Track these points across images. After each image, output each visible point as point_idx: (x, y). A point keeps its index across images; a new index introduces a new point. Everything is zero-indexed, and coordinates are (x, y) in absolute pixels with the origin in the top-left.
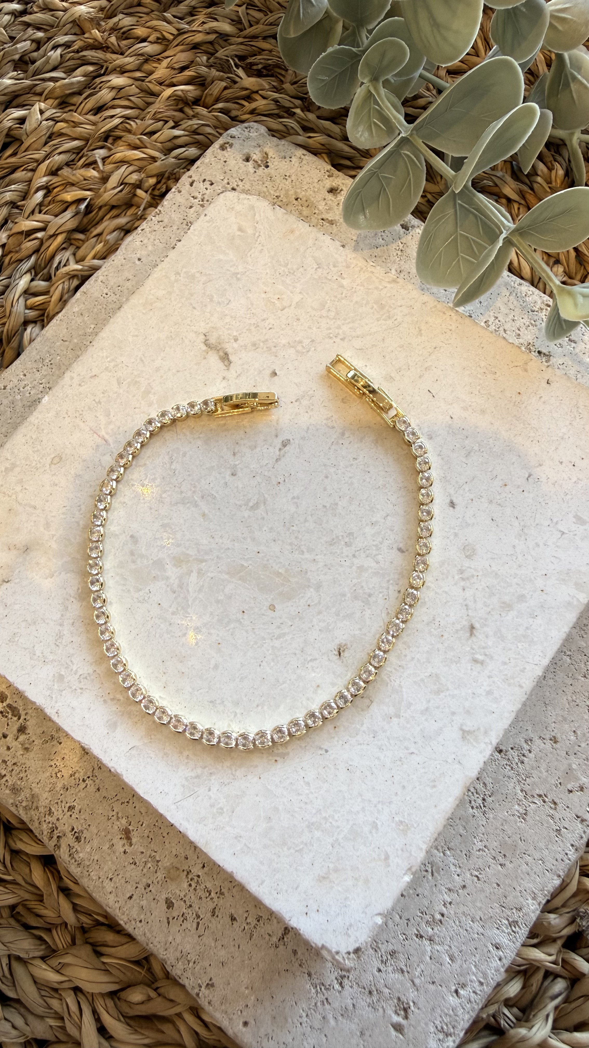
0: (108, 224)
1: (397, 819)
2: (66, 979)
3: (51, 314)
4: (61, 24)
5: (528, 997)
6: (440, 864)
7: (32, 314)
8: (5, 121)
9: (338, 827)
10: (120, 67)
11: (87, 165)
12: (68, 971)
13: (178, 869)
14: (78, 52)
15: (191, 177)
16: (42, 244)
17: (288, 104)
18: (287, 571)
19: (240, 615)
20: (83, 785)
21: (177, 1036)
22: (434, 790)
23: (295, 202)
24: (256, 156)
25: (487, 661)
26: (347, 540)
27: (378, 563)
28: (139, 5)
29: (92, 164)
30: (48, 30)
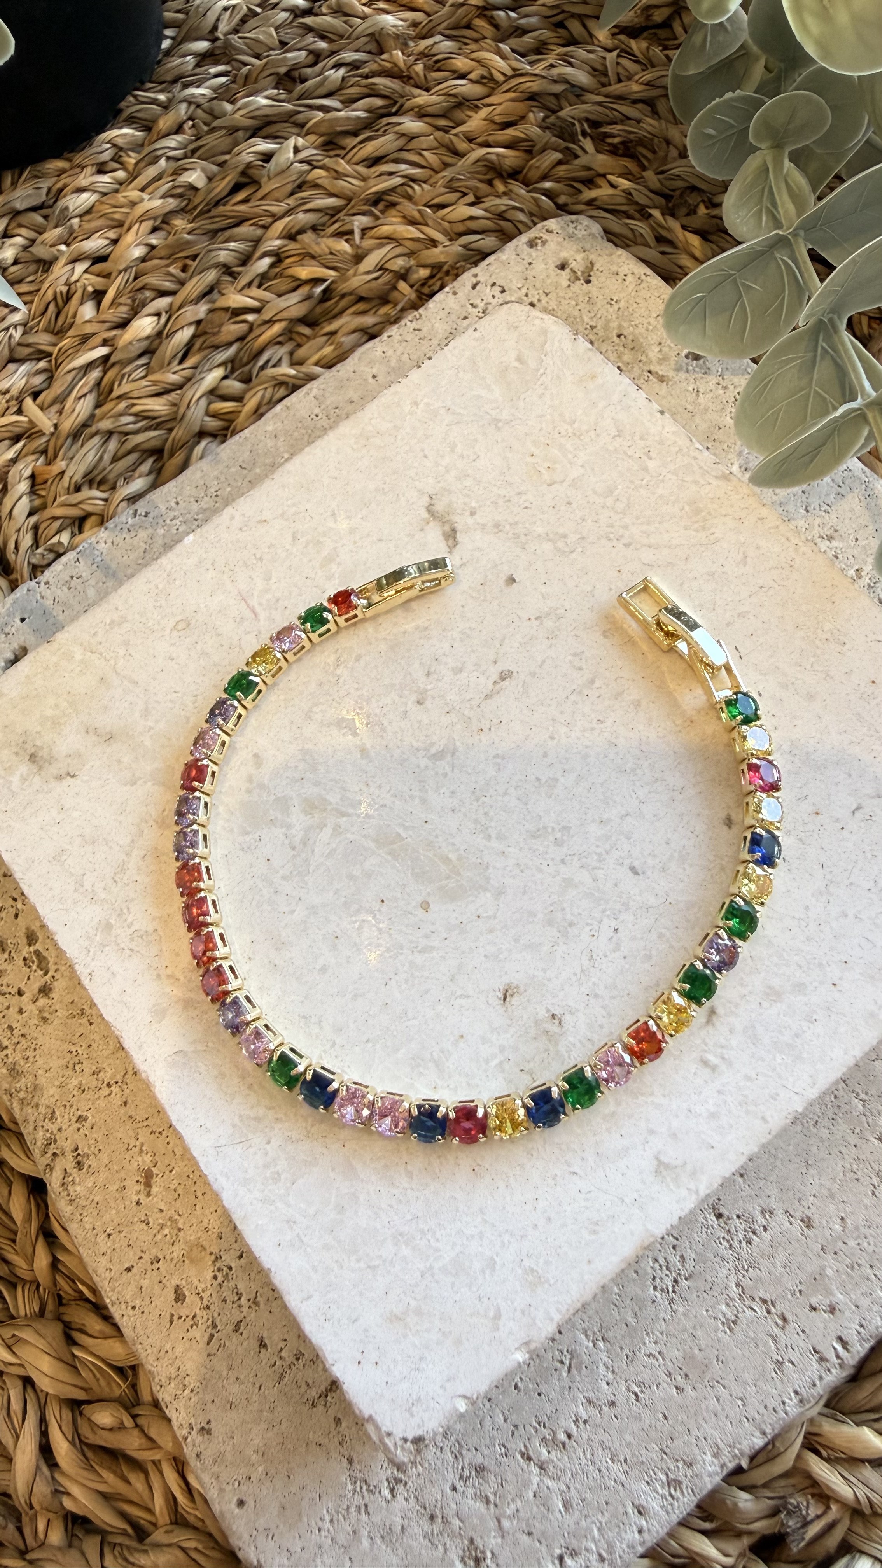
0: (347, 321)
1: (527, 1263)
2: (17, 1361)
3: (239, 428)
4: (354, 35)
6: (585, 1357)
7: (213, 424)
8: (244, 153)
9: (437, 1250)
10: (420, 107)
11: (339, 234)
12: (23, 1351)
13: (204, 1248)
14: (367, 77)
15: (476, 275)
16: (251, 329)
17: (644, 201)
18: (460, 859)
19: (376, 905)
20: (106, 1091)
21: (146, 1495)
22: (593, 1237)
23: (616, 339)
24: (578, 262)
25: (723, 1067)
26: (558, 835)
27: (595, 880)
28: (468, 26)
29: (346, 234)
30: (335, 41)
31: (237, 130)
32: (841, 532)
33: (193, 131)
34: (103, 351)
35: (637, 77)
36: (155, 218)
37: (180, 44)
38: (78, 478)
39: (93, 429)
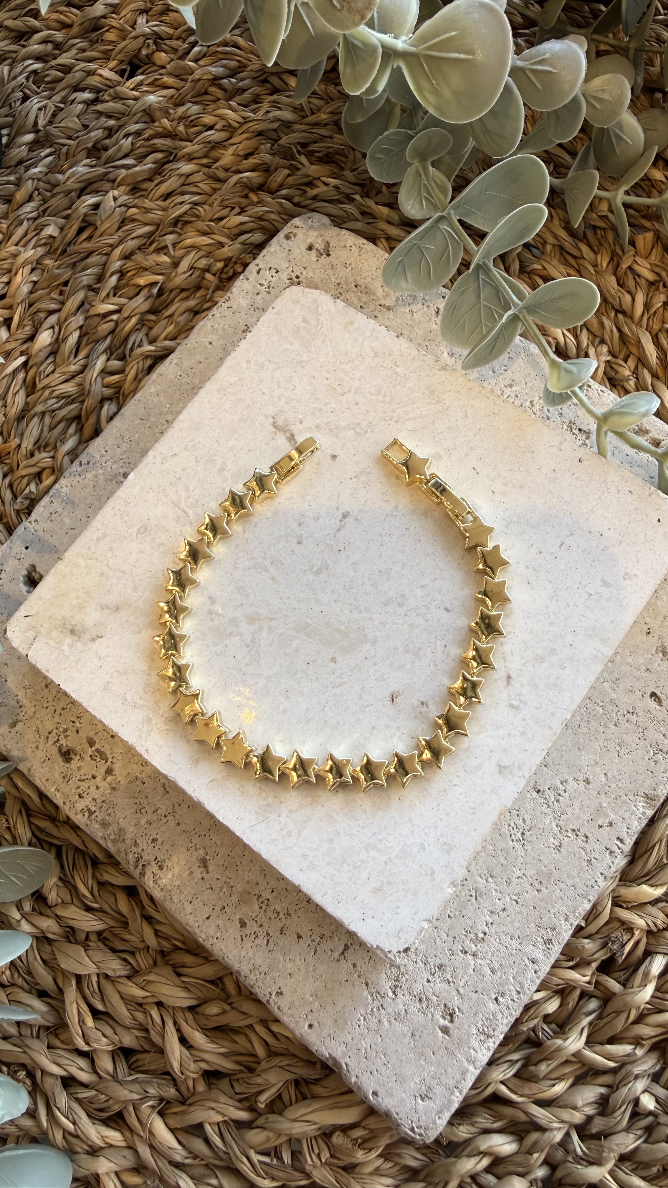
0: (178, 307)
1: (441, 840)
2: (150, 994)
3: (126, 392)
4: (132, 113)
5: (565, 1013)
6: (483, 889)
7: (108, 392)
8: (80, 207)
9: (391, 848)
10: (189, 154)
11: (158, 251)
12: (152, 988)
13: (249, 893)
14: (148, 140)
15: (257, 265)
16: (117, 325)
17: (348, 191)
18: (346, 628)
19: (305, 667)
20: (164, 820)
21: (249, 1046)
22: (474, 816)
23: (355, 289)
24: (319, 245)
25: (522, 706)
26: (400, 600)
27: (427, 621)
28: (206, 93)
29: (162, 249)
30: (120, 119)
31: (70, 193)
32: (516, 380)
33: (40, 197)
34: (22, 359)
35: (323, 110)
36: (32, 263)
37: (14, 138)
38: (30, 447)
39: (32, 412)
